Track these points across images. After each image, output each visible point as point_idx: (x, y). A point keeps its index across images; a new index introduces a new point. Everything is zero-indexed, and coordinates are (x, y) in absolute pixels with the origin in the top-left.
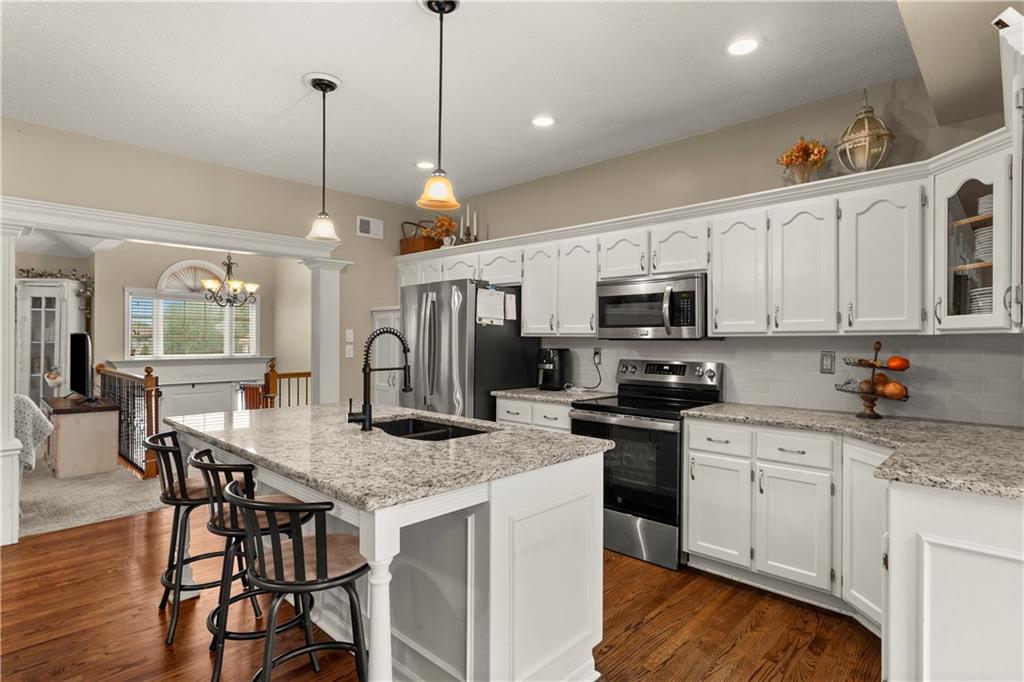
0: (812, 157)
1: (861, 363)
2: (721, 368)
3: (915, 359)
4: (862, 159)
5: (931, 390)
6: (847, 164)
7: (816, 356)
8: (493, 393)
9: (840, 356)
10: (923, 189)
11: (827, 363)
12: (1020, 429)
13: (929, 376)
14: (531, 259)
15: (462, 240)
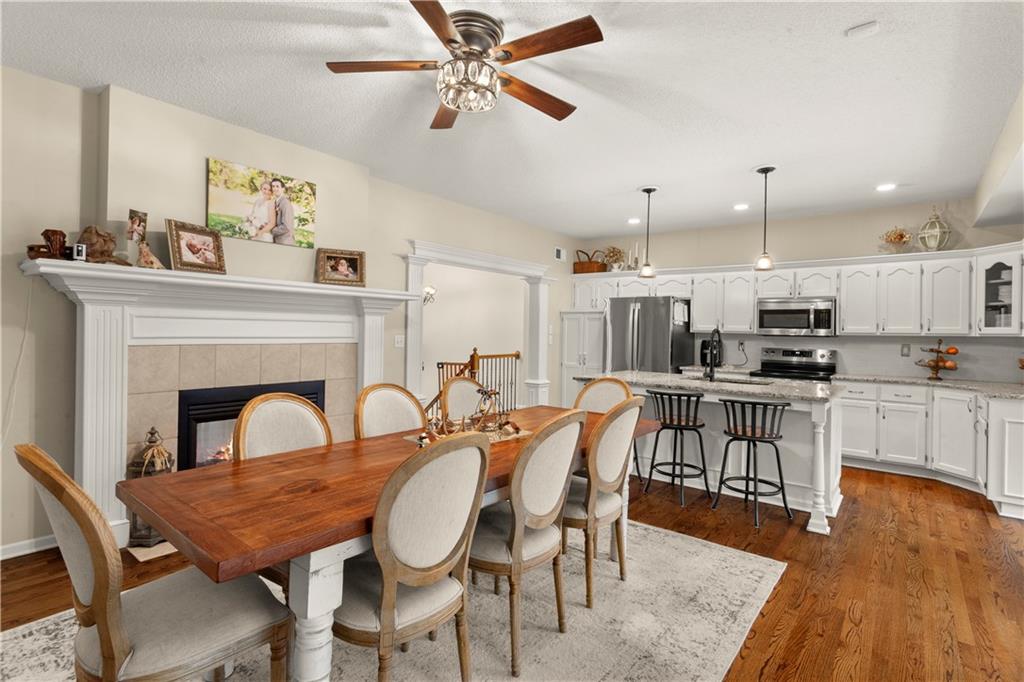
0: (905, 239)
1: (932, 350)
2: (833, 354)
3: (963, 349)
4: (933, 243)
5: (966, 365)
6: (926, 245)
7: (899, 347)
8: (681, 368)
9: (913, 347)
10: (970, 263)
11: (906, 350)
12: (1022, 384)
13: (966, 358)
14: (701, 283)
15: (629, 266)
